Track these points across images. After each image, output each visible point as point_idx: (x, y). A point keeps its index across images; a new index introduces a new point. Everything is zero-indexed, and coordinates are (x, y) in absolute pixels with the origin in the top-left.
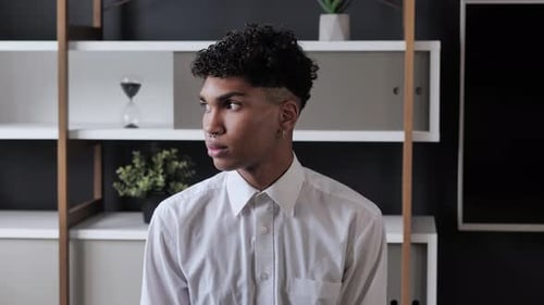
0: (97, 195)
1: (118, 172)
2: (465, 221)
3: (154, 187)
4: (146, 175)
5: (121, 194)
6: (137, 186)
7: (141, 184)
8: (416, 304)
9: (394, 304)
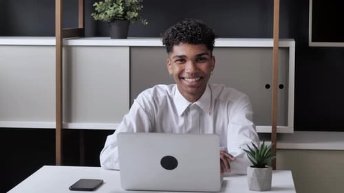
0: (81, 26)
1: (94, 5)
2: (313, 41)
3: (117, 14)
4: (111, 6)
5: (96, 19)
6: (106, 14)
7: (108, 12)
8: (281, 87)
9: (268, 86)
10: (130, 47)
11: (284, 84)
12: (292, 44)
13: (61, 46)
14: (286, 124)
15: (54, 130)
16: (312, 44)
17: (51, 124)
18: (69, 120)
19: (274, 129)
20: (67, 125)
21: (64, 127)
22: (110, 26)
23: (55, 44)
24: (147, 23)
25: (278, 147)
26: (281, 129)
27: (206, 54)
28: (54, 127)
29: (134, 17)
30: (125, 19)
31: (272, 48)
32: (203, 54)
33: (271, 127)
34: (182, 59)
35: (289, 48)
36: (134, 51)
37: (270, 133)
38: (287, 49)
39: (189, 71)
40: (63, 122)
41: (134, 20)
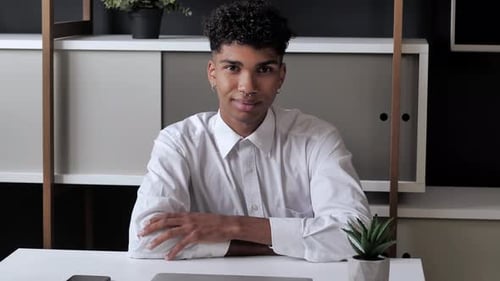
0: (86, 18)
5: (109, 6)
8: (406, 117)
9: (384, 117)
10: (163, 53)
11: (409, 113)
12: (423, 49)
13: (51, 51)
14: (413, 177)
15: (39, 186)
16: (455, 48)
17: (36, 176)
18: (65, 170)
19: (394, 185)
20: (61, 178)
21: (57, 181)
22: (132, 18)
23: (41, 47)
24: (190, 14)
25: (399, 215)
26: (405, 186)
27: (273, 63)
28: (40, 180)
29: (170, 4)
30: (156, 8)
31: (391, 55)
32: (269, 63)
33: (389, 182)
34: (235, 67)
35: (418, 55)
36: (169, 59)
37: (387, 193)
38: (416, 57)
39: (243, 88)
40: (55, 174)
41: (171, 8)
